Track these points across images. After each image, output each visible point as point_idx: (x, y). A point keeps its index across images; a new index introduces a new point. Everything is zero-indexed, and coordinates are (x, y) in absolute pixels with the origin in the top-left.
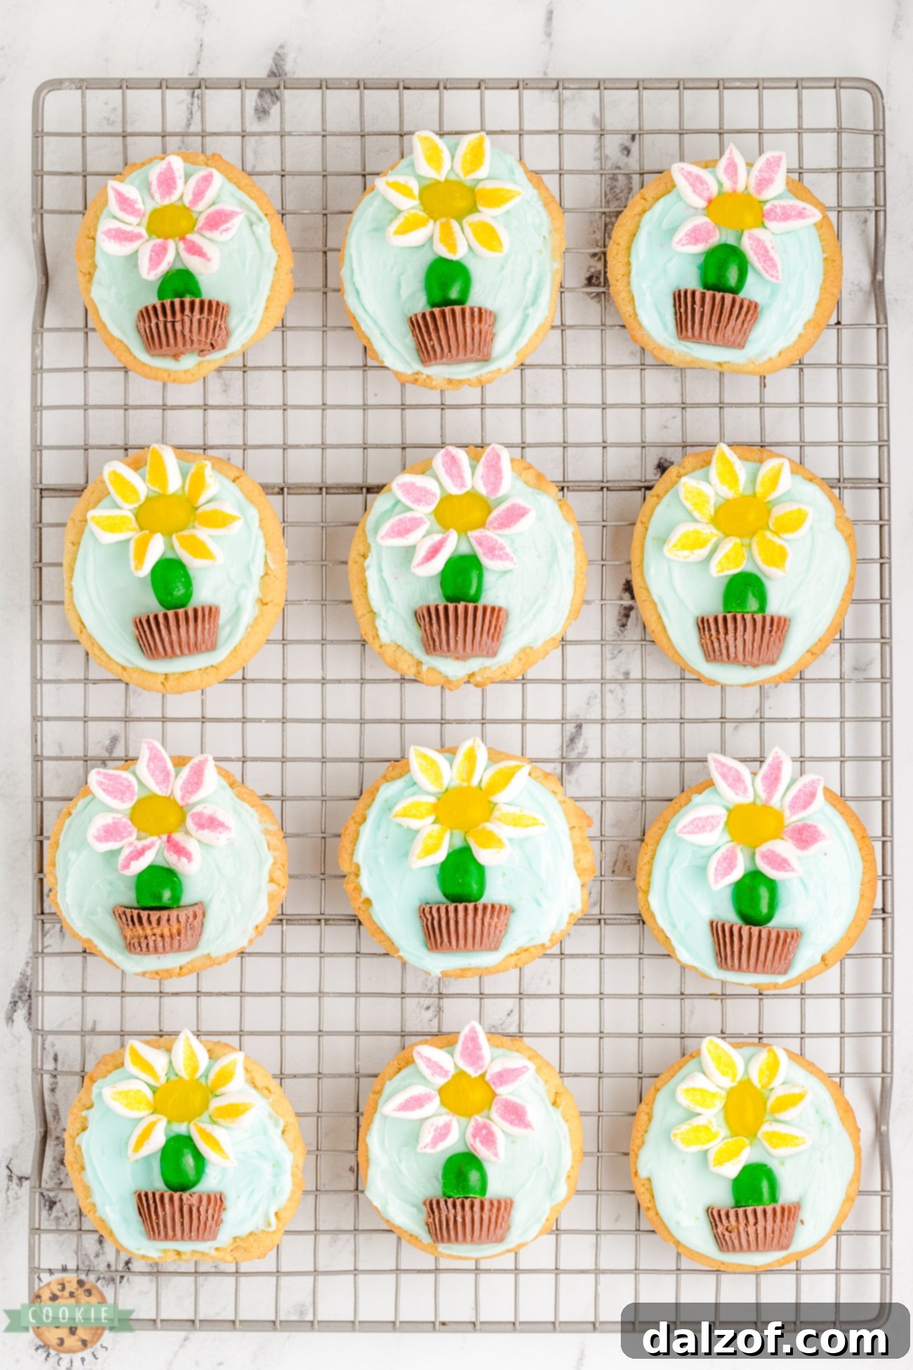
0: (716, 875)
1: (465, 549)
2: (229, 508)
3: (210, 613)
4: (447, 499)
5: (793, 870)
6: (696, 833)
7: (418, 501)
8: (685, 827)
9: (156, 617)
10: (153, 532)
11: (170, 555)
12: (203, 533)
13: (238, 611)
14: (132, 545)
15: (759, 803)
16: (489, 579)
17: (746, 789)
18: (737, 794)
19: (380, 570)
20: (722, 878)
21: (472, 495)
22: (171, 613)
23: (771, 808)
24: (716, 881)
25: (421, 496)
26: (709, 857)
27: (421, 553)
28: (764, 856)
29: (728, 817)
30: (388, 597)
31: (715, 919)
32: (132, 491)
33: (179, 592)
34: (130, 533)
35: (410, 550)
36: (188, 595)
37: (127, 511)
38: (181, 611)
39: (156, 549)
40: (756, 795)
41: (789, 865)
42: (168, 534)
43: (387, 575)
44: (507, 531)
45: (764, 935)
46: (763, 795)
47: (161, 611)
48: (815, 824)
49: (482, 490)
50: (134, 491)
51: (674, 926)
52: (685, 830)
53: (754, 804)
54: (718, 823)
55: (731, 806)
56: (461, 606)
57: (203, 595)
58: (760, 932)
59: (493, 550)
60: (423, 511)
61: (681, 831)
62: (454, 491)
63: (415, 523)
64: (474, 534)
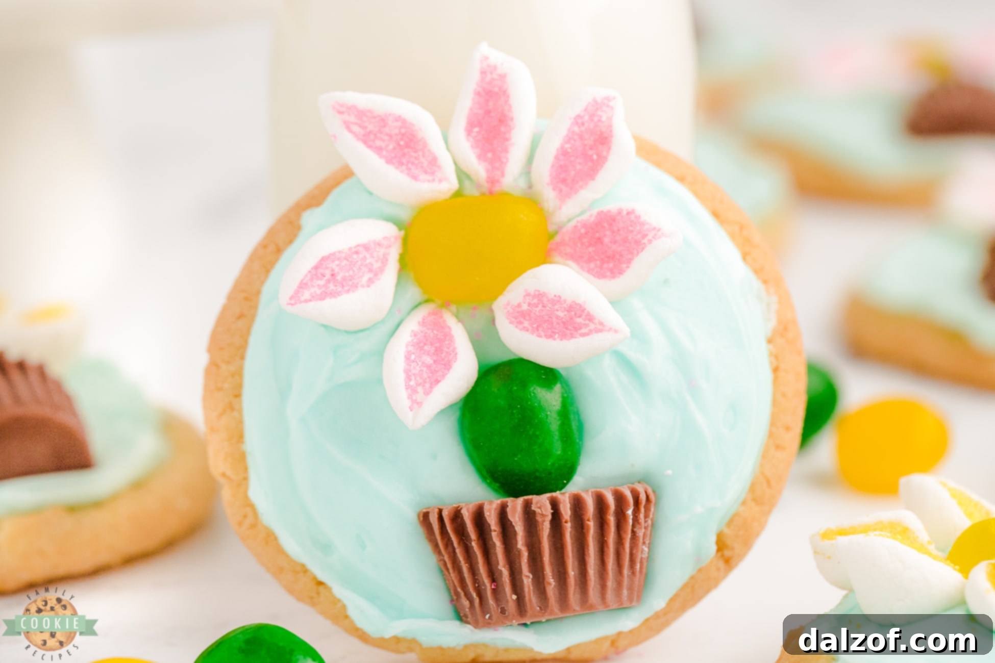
0: (412, 390)
5: (601, 328)
6: (333, 295)
8: (303, 286)
15: (470, 190)
17: (434, 162)
18: (415, 178)
20: (427, 393)
23: (504, 194)
24: (416, 404)
26: (380, 353)
28: (519, 316)
29: (405, 241)
31: (431, 504)
40: (462, 175)
41: (590, 318)
45: (566, 511)
46: (479, 170)
48: (626, 205)
51: (326, 548)
52: (306, 295)
53: (458, 194)
54: (384, 261)
55: (405, 215)
58: (555, 504)
61: (295, 298)
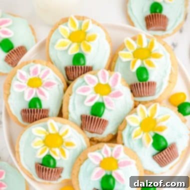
1: (101, 101)
2: (161, 52)
3: (154, 84)
4: (99, 84)
7: (91, 83)
9: (137, 84)
10: (138, 58)
11: (142, 66)
12: (153, 60)
13: (162, 84)
14: (131, 63)
16: (106, 111)
19: (74, 100)
21: (107, 85)
22: (141, 83)
25: (92, 81)
27: (88, 98)
30: (74, 109)
32: (132, 46)
33: (145, 77)
34: (131, 58)
35: (85, 97)
36: (147, 78)
37: (130, 52)
38: (144, 83)
39: (138, 64)
42: (142, 60)
43: (76, 102)
44: (115, 99)
47: (138, 82)
49: (111, 84)
50: (133, 46)
56: (97, 118)
57: (152, 78)
59: (109, 103)
60: (91, 86)
62: (102, 82)
63: (88, 89)
64: (105, 97)
